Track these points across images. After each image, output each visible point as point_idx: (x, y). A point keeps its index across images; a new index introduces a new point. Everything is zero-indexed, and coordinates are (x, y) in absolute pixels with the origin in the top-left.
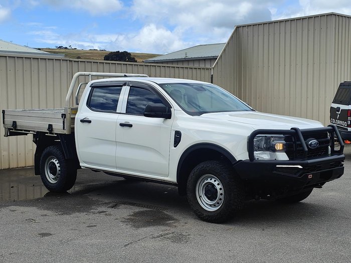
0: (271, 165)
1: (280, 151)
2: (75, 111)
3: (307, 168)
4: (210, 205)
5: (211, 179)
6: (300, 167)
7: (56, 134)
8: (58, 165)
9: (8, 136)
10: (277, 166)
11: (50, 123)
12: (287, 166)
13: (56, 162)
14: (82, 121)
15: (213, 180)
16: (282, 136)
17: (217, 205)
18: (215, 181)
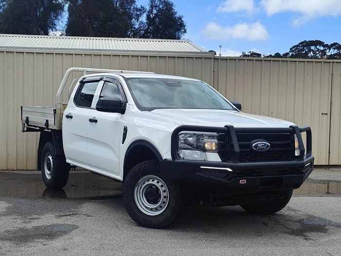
0: (195, 166)
1: (211, 151)
2: (65, 106)
3: (238, 172)
4: (151, 209)
5: (153, 181)
6: (229, 170)
7: (51, 129)
8: (51, 160)
9: (24, 131)
10: (201, 167)
11: (47, 119)
12: (218, 168)
13: (50, 158)
14: (68, 117)
15: (156, 181)
16: (215, 134)
17: (159, 208)
18: (158, 182)
